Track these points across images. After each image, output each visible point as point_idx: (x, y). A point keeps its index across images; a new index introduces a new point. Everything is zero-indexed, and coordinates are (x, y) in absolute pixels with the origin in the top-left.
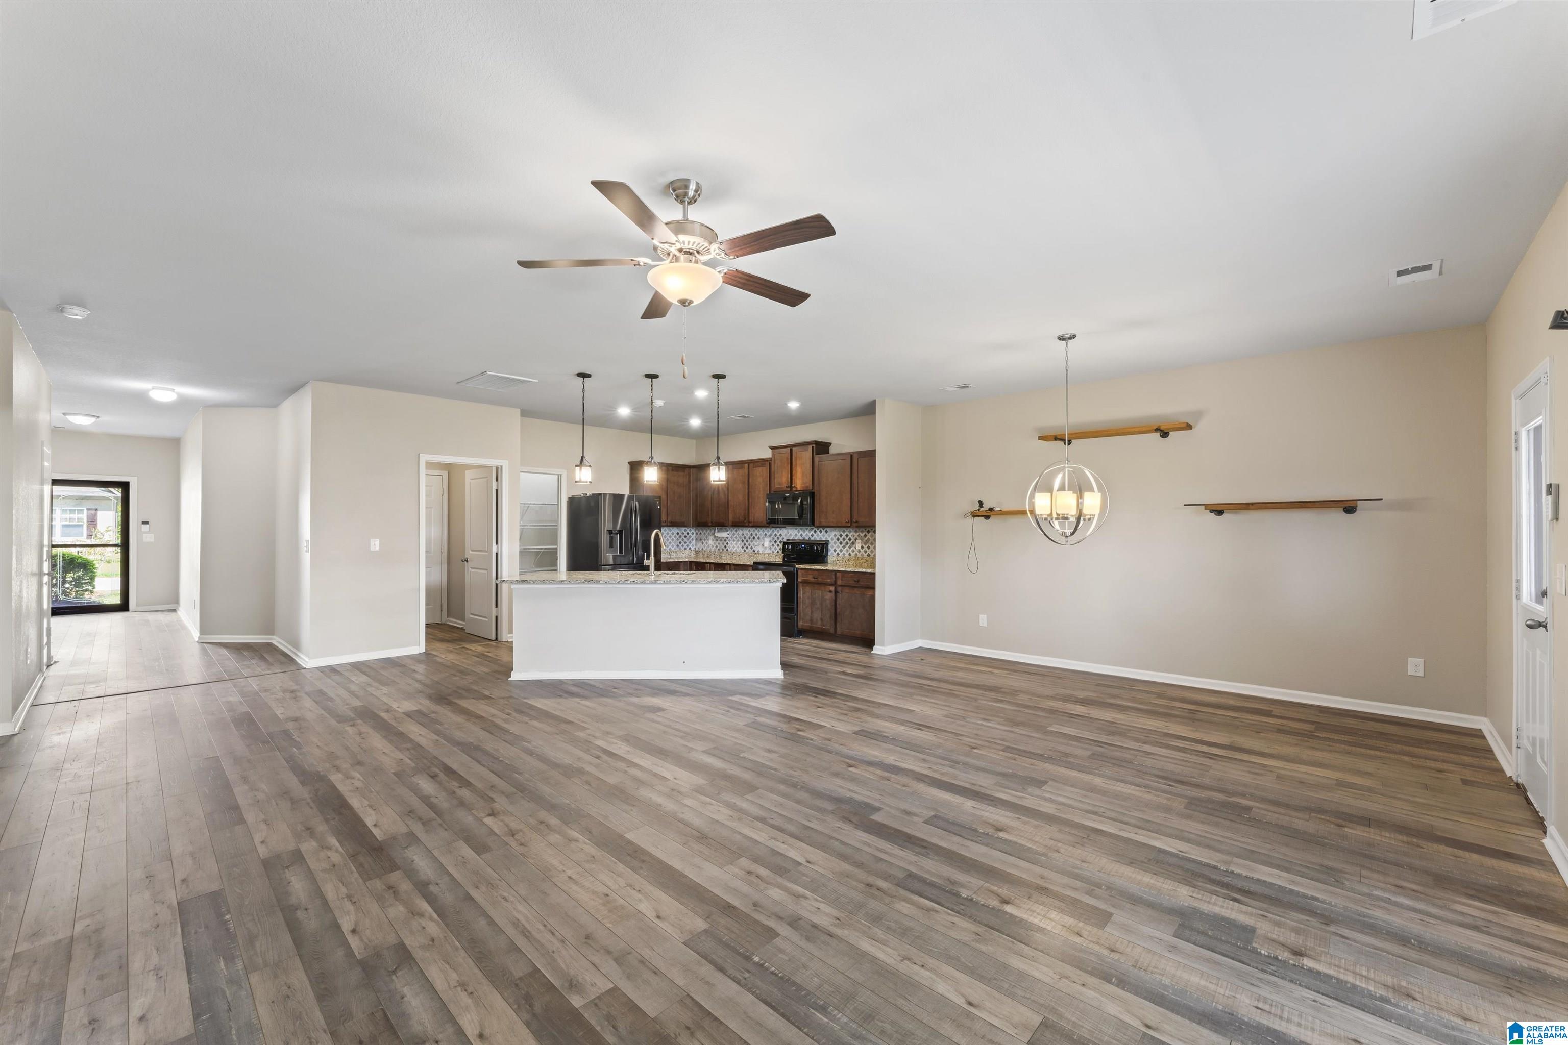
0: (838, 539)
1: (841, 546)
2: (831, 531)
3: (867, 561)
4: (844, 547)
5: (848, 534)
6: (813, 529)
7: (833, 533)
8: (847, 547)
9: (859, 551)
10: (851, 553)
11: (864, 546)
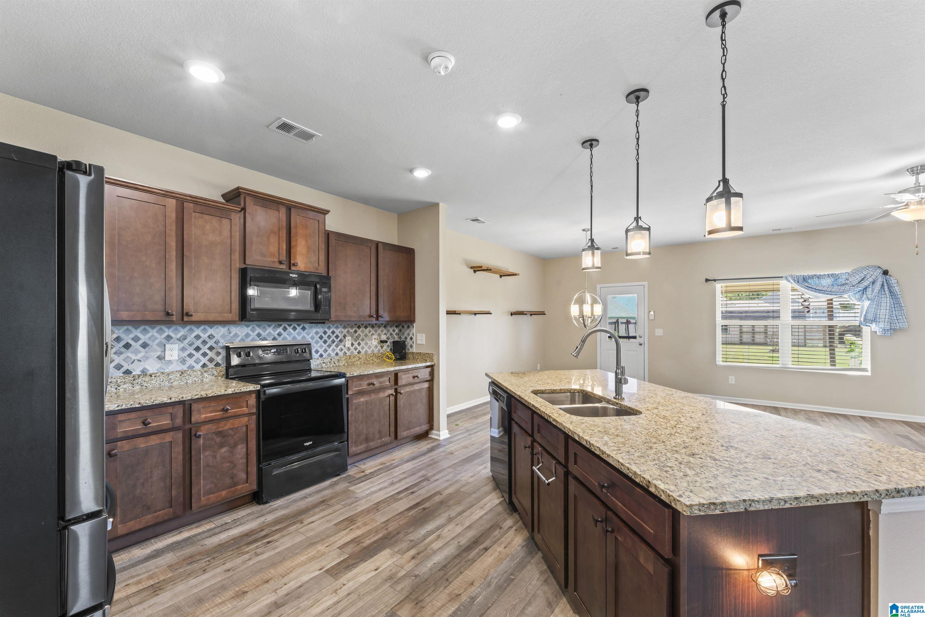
0: (321, 337)
1: (325, 346)
2: (311, 328)
3: (360, 358)
4: (329, 346)
5: (335, 330)
6: (281, 325)
7: (314, 330)
8: (333, 346)
9: (349, 349)
10: (339, 352)
11: (354, 343)
